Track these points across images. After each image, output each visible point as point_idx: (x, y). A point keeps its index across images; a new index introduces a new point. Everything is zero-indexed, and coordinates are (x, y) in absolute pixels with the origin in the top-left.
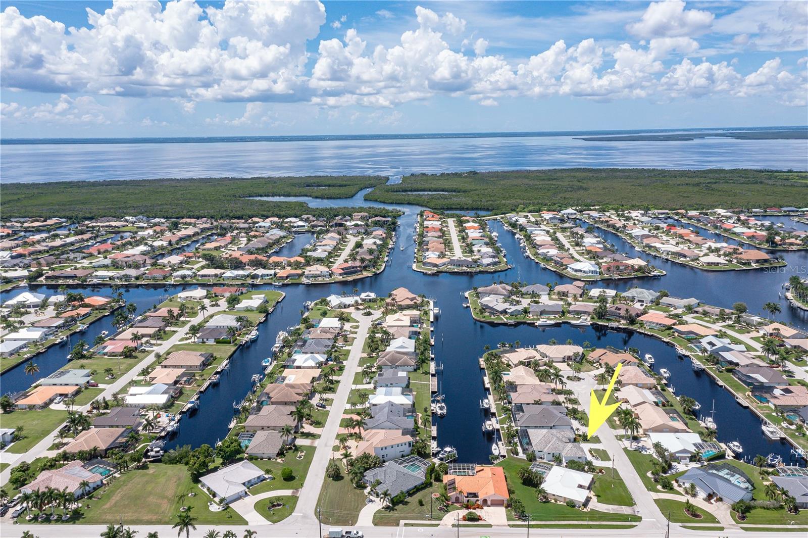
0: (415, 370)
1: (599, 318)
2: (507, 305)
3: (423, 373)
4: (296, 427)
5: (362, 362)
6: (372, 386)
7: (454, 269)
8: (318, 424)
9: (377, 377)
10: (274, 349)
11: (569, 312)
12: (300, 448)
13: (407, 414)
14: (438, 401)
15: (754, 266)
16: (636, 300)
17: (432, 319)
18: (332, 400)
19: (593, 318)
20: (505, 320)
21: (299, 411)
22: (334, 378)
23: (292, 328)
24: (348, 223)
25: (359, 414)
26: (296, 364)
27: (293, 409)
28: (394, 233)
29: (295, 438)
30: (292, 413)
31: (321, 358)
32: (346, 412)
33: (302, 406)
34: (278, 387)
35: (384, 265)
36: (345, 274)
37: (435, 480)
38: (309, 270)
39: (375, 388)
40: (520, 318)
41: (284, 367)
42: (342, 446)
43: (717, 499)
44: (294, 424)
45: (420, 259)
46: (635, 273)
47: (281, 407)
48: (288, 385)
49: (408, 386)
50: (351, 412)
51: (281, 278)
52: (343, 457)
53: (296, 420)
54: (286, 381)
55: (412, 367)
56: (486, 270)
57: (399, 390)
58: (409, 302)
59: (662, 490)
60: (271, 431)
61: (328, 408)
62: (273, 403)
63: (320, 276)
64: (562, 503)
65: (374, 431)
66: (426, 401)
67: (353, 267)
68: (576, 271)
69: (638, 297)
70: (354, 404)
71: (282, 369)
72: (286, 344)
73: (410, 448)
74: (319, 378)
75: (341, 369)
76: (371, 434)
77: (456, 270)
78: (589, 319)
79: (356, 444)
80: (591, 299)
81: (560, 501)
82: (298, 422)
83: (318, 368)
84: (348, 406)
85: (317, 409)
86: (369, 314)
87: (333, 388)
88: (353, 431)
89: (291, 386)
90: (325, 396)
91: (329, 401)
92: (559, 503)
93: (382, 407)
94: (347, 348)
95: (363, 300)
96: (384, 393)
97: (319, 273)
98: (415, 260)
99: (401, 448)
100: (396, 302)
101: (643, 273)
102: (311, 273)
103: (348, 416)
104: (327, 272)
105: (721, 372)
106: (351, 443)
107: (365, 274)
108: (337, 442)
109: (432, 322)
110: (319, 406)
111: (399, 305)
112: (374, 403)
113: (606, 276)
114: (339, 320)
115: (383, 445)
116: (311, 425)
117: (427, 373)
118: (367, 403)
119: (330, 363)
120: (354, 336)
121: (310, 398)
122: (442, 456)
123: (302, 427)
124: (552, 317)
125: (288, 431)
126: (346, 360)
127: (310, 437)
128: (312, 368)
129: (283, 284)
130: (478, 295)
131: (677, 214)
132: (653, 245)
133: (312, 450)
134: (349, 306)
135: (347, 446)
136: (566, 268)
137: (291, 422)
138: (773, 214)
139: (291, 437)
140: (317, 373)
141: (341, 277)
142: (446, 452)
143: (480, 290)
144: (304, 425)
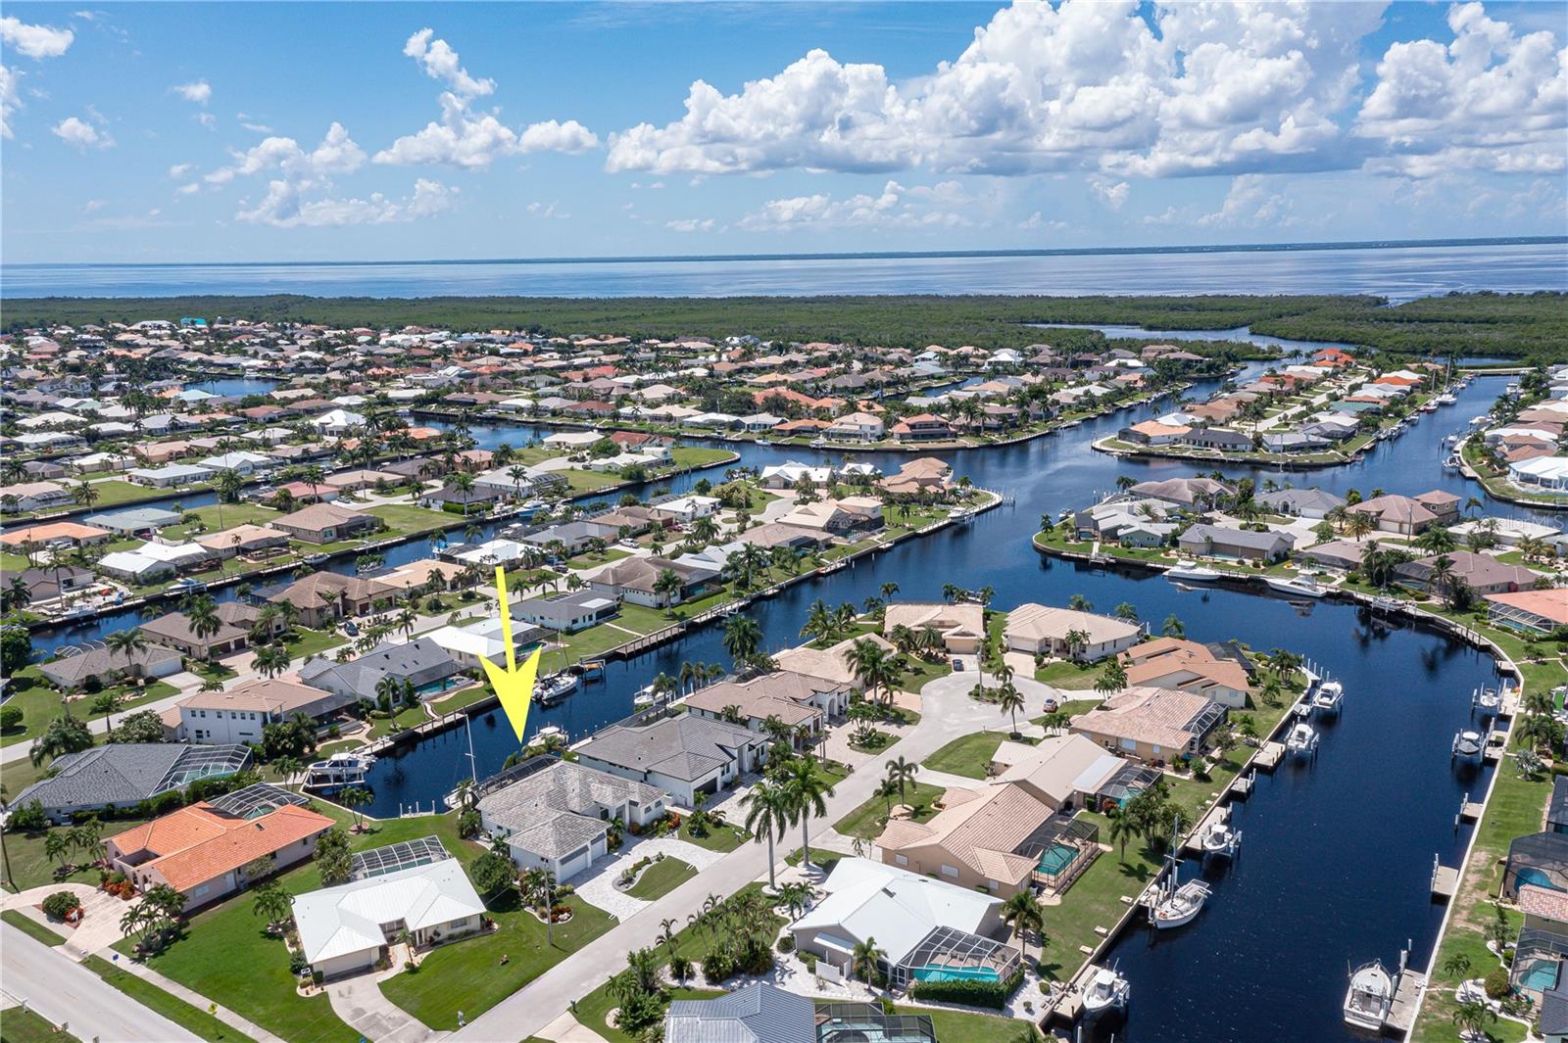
3: (671, 615)
19: (1351, 581)
20: (1095, 552)
24: (1110, 363)
38: (837, 423)
51: (781, 433)
67: (941, 425)
97: (857, 428)
99: (241, 725)
102: (844, 427)
115: (198, 706)
117: (678, 618)
124: (1233, 562)
136: (1507, 472)
143: (1139, 486)
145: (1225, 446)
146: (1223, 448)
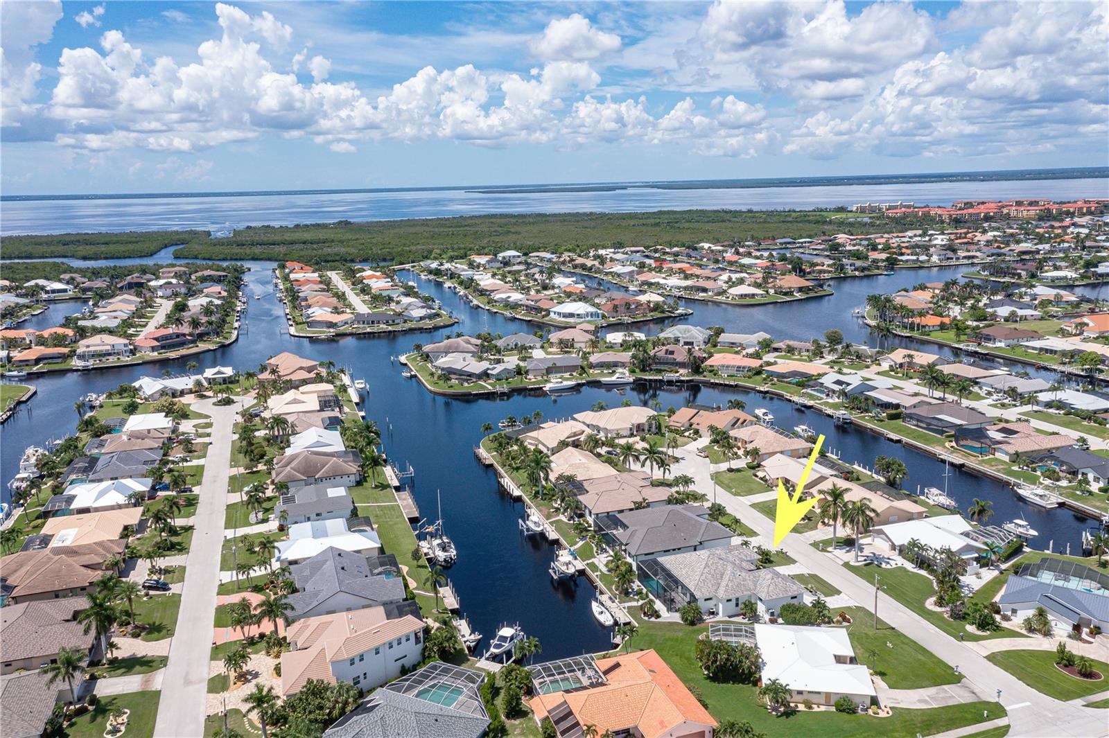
0: (359, 483)
1: (643, 370)
2: (484, 365)
3: (376, 487)
4: (95, 649)
5: (235, 484)
6: (273, 525)
7: (365, 328)
8: (155, 630)
9: (279, 505)
10: (16, 484)
11: (591, 366)
12: (111, 703)
13: (376, 571)
14: (433, 535)
15: (798, 295)
16: (682, 343)
17: (355, 399)
18: (183, 569)
19: (632, 372)
20: (490, 387)
21: (101, 605)
22: (179, 522)
23: (58, 442)
24: (153, 283)
25: (257, 589)
26: (75, 505)
27: (83, 603)
28: (241, 293)
29: (94, 678)
30: (76, 616)
31: (140, 486)
32: (223, 589)
33: (105, 592)
34: (30, 558)
35: (236, 332)
36: (163, 347)
37: (508, 717)
38: (83, 346)
39: (282, 528)
40: (516, 382)
41: (46, 515)
42: (233, 675)
43: (1091, 632)
44: (86, 642)
45: (299, 319)
46: (652, 314)
47: (45, 606)
48: (57, 551)
49: (354, 512)
50: (238, 587)
51: (25, 363)
52: (249, 705)
53: (93, 632)
54: (54, 544)
55: (352, 478)
56: (421, 326)
57: (340, 523)
58: (304, 375)
59: (980, 633)
60: (16, 675)
61: (175, 588)
62: (17, 600)
63: (110, 354)
64: (823, 708)
65: (314, 622)
66: (407, 540)
67: (178, 336)
68: (565, 316)
69: (683, 338)
70: (243, 568)
71: (40, 521)
72: (47, 469)
73: (421, 646)
74: (142, 526)
75: (192, 502)
76: (311, 629)
77: (369, 330)
78: (626, 371)
79: (271, 662)
80: (612, 347)
81: (818, 705)
82: (99, 634)
83: (135, 505)
84: (228, 577)
85: (147, 595)
86: (228, 402)
87: (179, 544)
88: (254, 631)
89: (71, 552)
90: (162, 563)
91: (178, 573)
92: (815, 708)
93: (315, 564)
94: (195, 462)
95: (209, 381)
96: (310, 533)
97: (109, 348)
98: (291, 323)
99: (398, 651)
100: (279, 376)
101: (663, 312)
102: (91, 349)
103: (235, 598)
104: (125, 345)
105: (882, 421)
106: (259, 662)
107: (202, 346)
108: (220, 667)
109: (357, 404)
110: (150, 588)
111: (287, 381)
112: (291, 558)
113: (611, 319)
114: (166, 416)
115: (355, 652)
116: (136, 636)
117: (384, 486)
118: (273, 560)
119: (161, 494)
120: (206, 440)
121: (124, 573)
122: (497, 651)
123: (112, 646)
124: (567, 375)
125: (71, 665)
126: (199, 483)
127: (138, 668)
128: (120, 507)
129: (29, 374)
130: (427, 357)
131: (656, 251)
132: (653, 281)
133: (147, 703)
134: (182, 393)
135: (249, 672)
136: (548, 315)
137: (79, 639)
138: (768, 247)
139: (80, 678)
140: (133, 516)
141: (156, 354)
142: (504, 639)
143: (427, 348)
144: (114, 640)
145: (387, 322)
146: (387, 323)
